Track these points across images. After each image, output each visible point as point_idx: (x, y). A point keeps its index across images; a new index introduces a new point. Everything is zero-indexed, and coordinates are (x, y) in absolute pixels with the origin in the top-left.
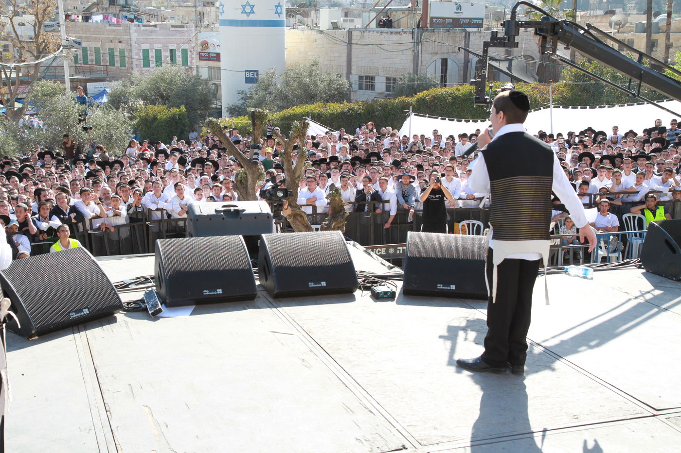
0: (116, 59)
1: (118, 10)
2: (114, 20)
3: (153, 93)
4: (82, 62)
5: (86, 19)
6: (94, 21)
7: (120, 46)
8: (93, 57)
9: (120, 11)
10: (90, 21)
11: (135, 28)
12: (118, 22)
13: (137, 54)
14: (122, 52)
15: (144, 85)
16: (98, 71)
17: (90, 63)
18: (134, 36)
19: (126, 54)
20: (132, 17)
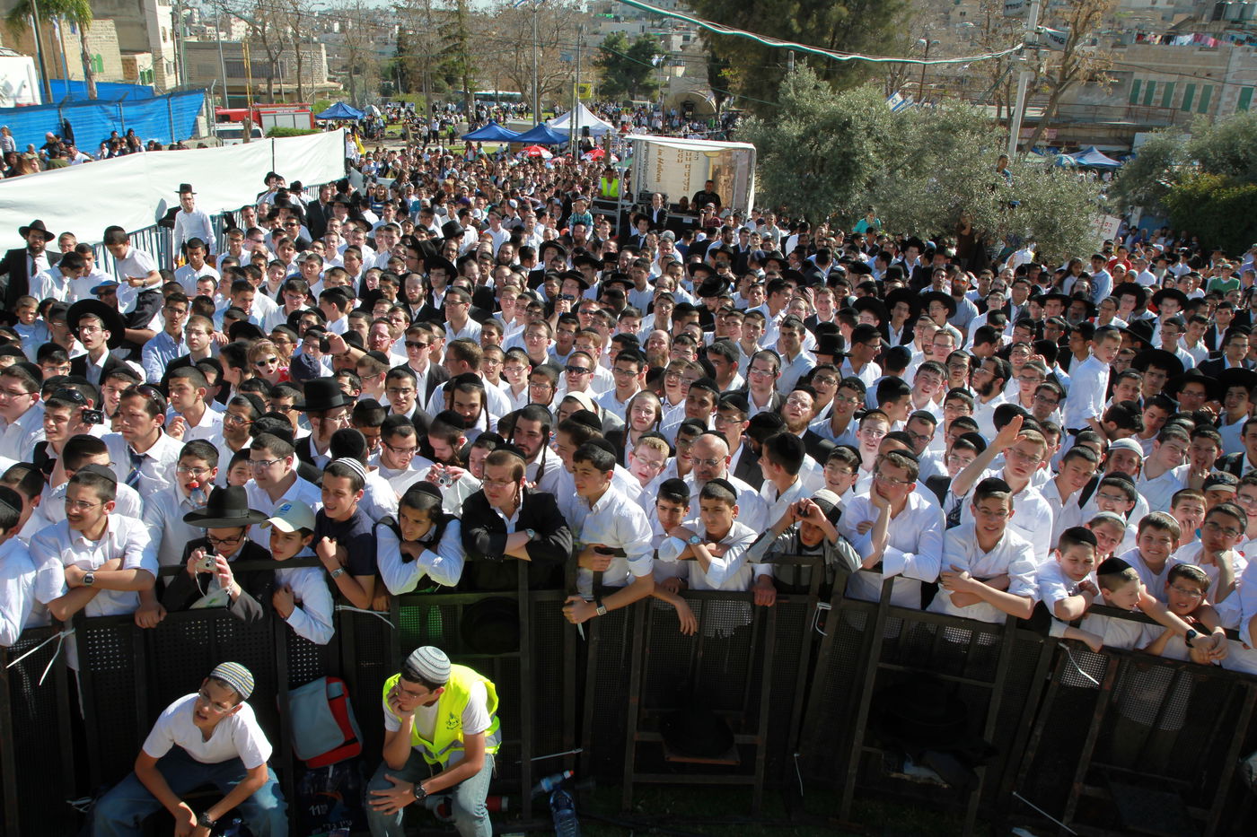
0: (1194, 101)
1: (1223, 27)
2: (1211, 41)
3: (1220, 153)
4: (1142, 103)
5: (1167, 39)
6: (1178, 44)
7: (1207, 82)
8: (1161, 97)
9: (1225, 29)
10: (1172, 43)
11: (1241, 54)
12: (1215, 44)
13: (1231, 95)
14: (1207, 89)
15: (1208, 138)
16: (1160, 116)
17: (1153, 104)
18: (1235, 65)
19: (1213, 93)
20: (1243, 37)
